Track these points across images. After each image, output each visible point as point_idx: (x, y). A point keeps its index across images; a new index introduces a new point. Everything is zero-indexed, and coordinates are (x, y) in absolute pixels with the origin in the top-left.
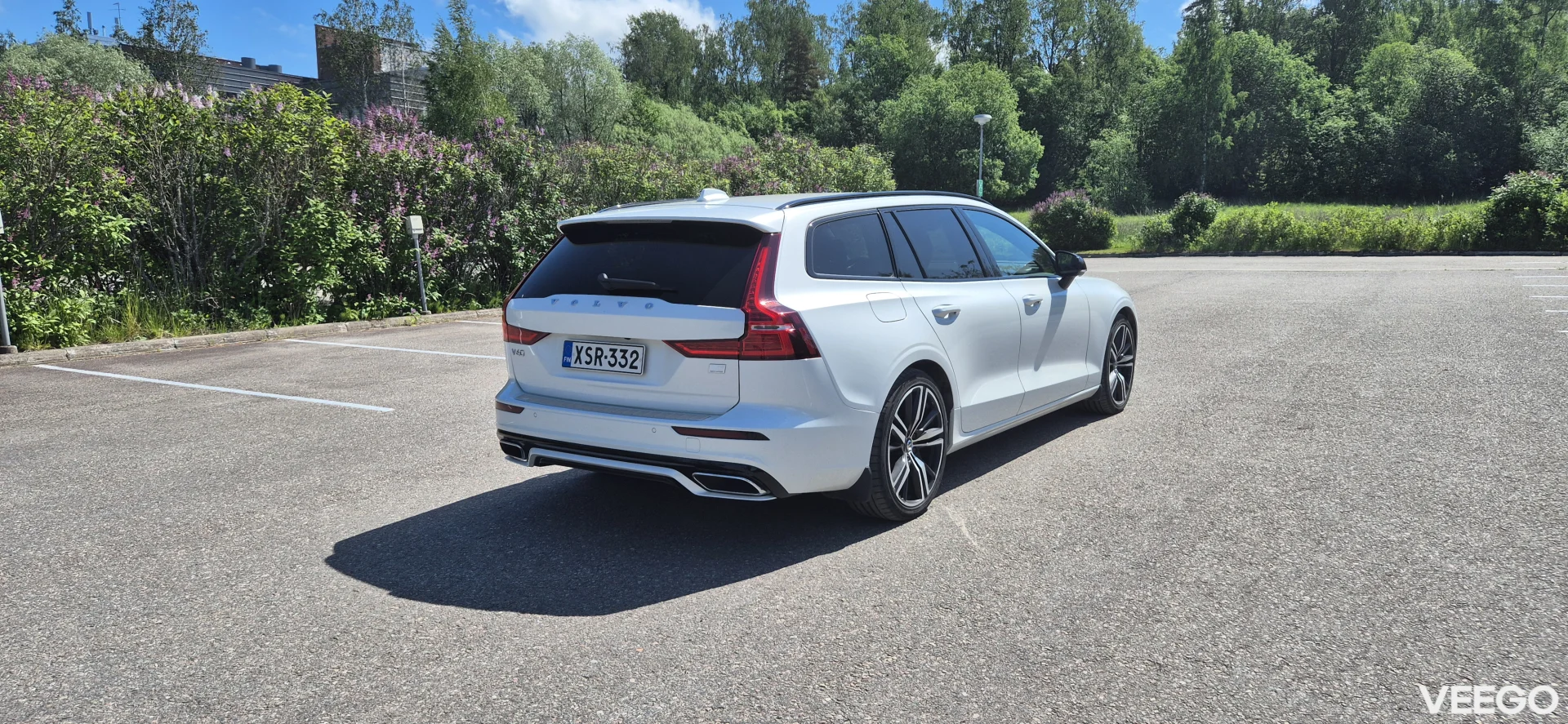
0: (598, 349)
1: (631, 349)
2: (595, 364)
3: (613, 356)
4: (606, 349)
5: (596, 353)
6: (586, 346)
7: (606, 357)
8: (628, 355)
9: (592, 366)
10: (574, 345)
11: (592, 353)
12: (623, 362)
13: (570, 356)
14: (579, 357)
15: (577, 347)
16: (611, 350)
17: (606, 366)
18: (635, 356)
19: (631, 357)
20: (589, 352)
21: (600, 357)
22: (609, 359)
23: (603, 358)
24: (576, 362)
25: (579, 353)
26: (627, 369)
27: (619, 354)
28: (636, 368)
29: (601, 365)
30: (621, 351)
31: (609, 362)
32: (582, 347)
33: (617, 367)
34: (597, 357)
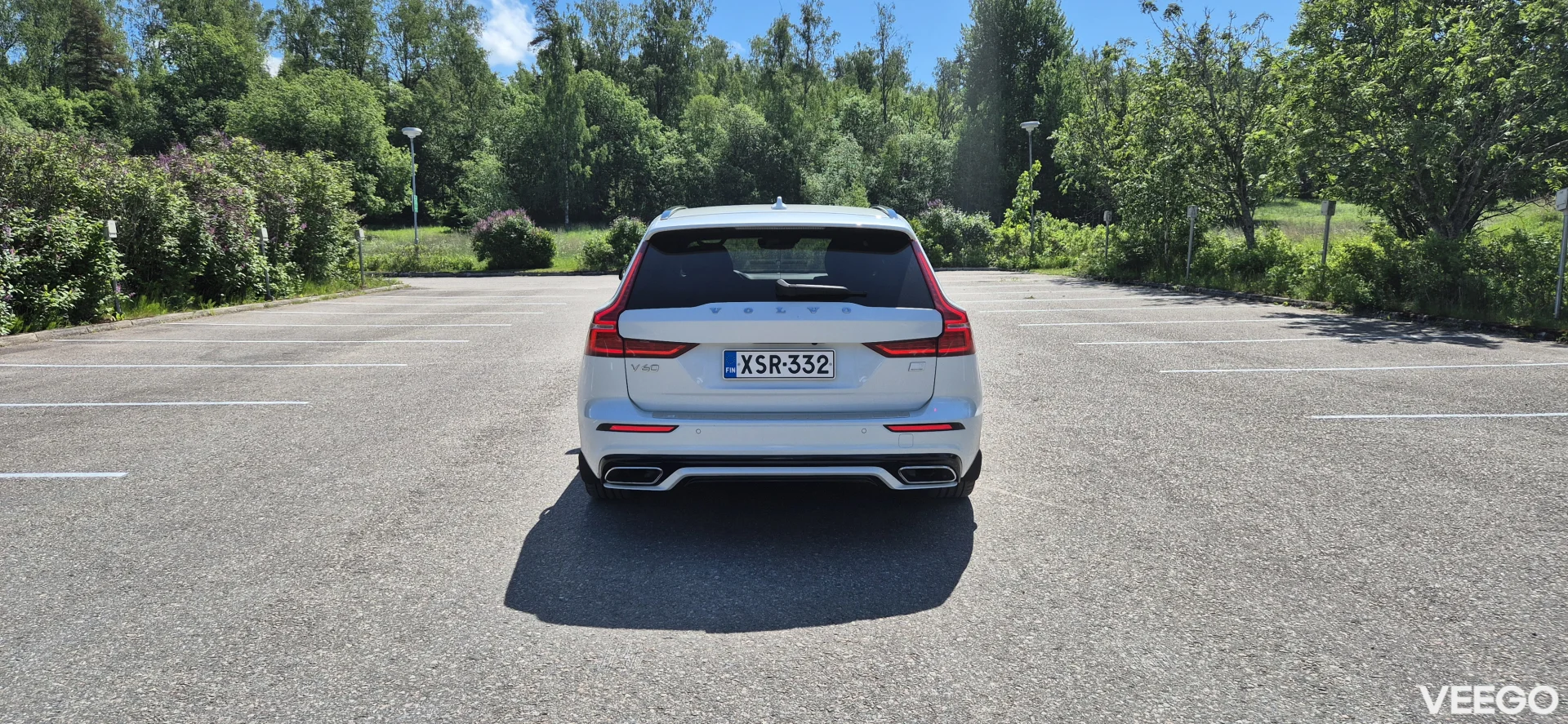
0: (772, 357)
1: (816, 355)
2: (771, 372)
3: (794, 362)
4: (784, 357)
5: (771, 361)
6: (755, 355)
7: (785, 364)
8: (814, 360)
9: (767, 373)
10: (739, 355)
11: (766, 361)
12: (809, 367)
13: (734, 366)
14: (747, 367)
15: (743, 357)
16: (790, 357)
17: (785, 372)
18: (823, 361)
19: (819, 361)
20: (761, 360)
21: (777, 365)
22: (789, 365)
23: (781, 366)
24: (743, 372)
25: (747, 362)
26: (815, 374)
27: (801, 361)
28: (827, 372)
29: (779, 372)
30: (804, 357)
31: (790, 369)
32: (750, 357)
33: (801, 373)
34: (772, 365)
